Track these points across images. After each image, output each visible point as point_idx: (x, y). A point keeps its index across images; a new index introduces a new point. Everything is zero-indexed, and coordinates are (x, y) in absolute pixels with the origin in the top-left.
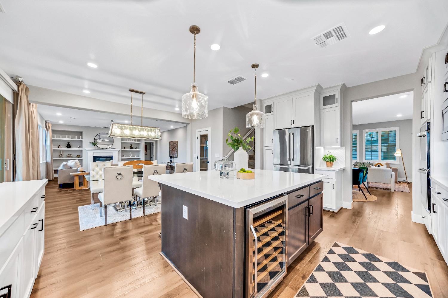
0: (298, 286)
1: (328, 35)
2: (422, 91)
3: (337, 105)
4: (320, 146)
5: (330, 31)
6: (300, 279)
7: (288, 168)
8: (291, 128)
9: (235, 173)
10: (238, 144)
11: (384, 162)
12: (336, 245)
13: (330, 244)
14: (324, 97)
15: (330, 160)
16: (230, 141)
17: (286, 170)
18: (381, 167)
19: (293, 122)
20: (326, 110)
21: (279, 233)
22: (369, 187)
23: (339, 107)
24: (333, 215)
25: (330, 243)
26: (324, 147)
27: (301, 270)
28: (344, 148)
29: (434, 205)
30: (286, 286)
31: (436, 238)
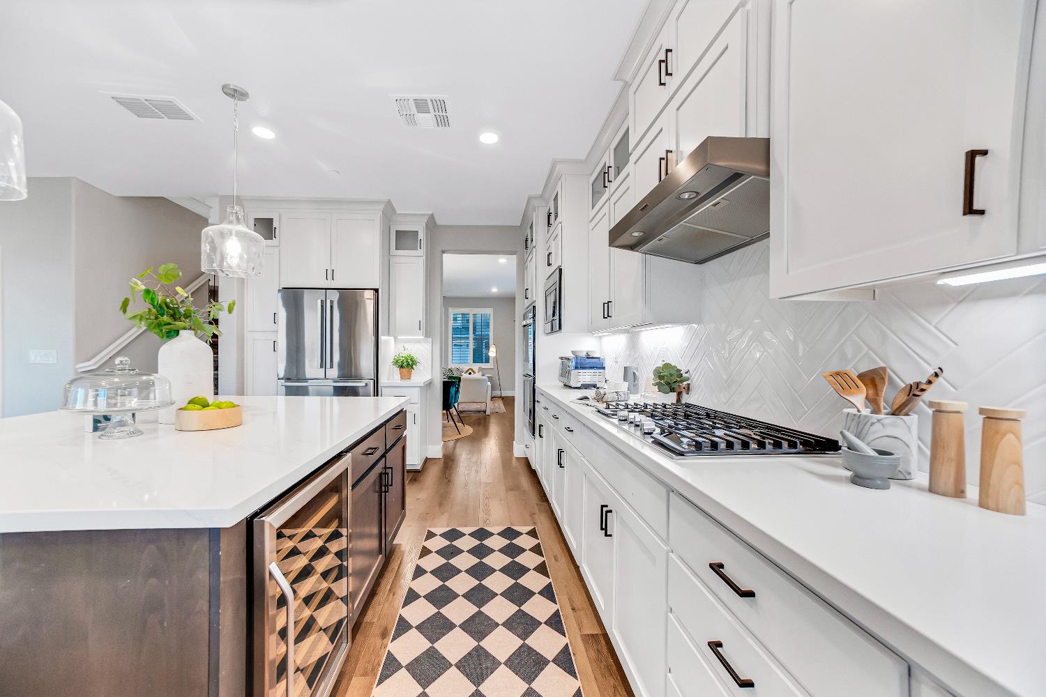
0: (376, 661)
1: (421, 106)
2: (526, 258)
3: (421, 252)
4: (389, 335)
5: (426, 100)
6: (379, 641)
7: (307, 387)
8: (326, 289)
9: (166, 414)
10: (175, 319)
11: (476, 367)
12: (430, 535)
13: (420, 537)
14: (397, 232)
15: (406, 366)
16: (140, 307)
17: (302, 392)
18: (473, 376)
19: (329, 274)
20: (403, 260)
21: (311, 555)
22: (462, 412)
23: (424, 257)
24: (416, 475)
25: (420, 535)
26: (395, 338)
27: (375, 620)
28: (430, 340)
29: (540, 426)
30: (350, 679)
31: (540, 472)
